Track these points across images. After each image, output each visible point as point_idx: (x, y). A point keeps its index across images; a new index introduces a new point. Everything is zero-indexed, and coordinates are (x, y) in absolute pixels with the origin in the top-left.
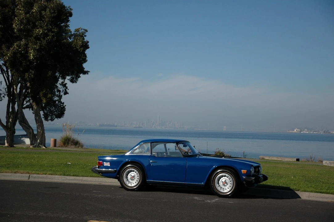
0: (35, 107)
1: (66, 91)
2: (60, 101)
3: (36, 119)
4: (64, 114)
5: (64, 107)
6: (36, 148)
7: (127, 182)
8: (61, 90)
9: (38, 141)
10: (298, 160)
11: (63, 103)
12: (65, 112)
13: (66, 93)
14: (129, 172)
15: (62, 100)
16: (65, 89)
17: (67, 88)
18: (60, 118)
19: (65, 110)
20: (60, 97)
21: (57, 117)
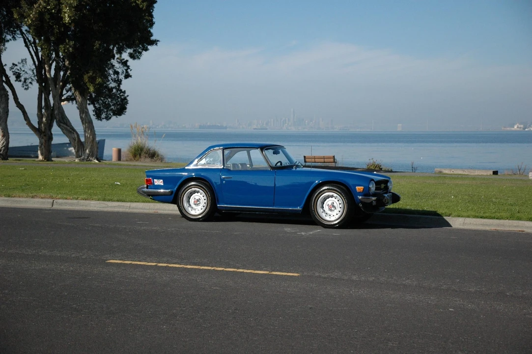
0: (79, 99)
1: (127, 72)
2: (119, 90)
3: (81, 118)
4: (126, 108)
5: (125, 98)
6: (85, 162)
7: (190, 209)
8: (120, 71)
9: (87, 151)
10: (495, 173)
11: (124, 92)
12: (128, 106)
13: (127, 76)
14: (192, 194)
15: (122, 87)
16: (126, 70)
17: (128, 67)
18: (120, 115)
19: (127, 103)
20: (119, 82)
21: (114, 115)
